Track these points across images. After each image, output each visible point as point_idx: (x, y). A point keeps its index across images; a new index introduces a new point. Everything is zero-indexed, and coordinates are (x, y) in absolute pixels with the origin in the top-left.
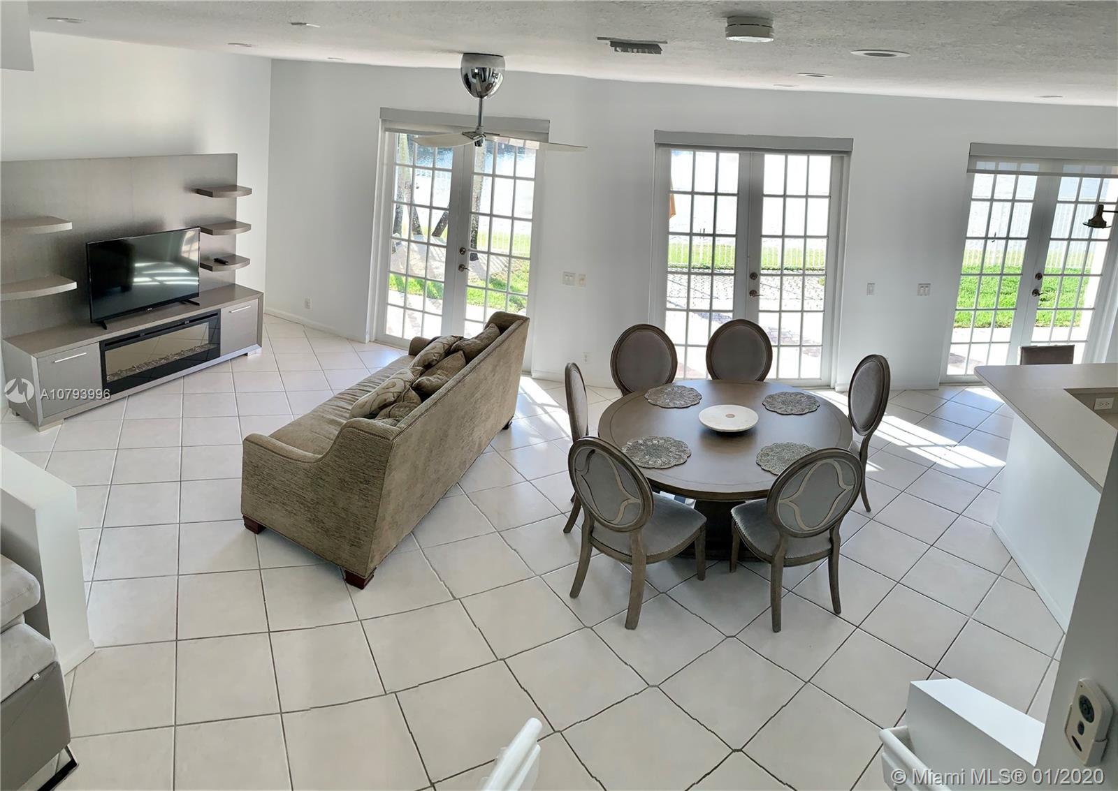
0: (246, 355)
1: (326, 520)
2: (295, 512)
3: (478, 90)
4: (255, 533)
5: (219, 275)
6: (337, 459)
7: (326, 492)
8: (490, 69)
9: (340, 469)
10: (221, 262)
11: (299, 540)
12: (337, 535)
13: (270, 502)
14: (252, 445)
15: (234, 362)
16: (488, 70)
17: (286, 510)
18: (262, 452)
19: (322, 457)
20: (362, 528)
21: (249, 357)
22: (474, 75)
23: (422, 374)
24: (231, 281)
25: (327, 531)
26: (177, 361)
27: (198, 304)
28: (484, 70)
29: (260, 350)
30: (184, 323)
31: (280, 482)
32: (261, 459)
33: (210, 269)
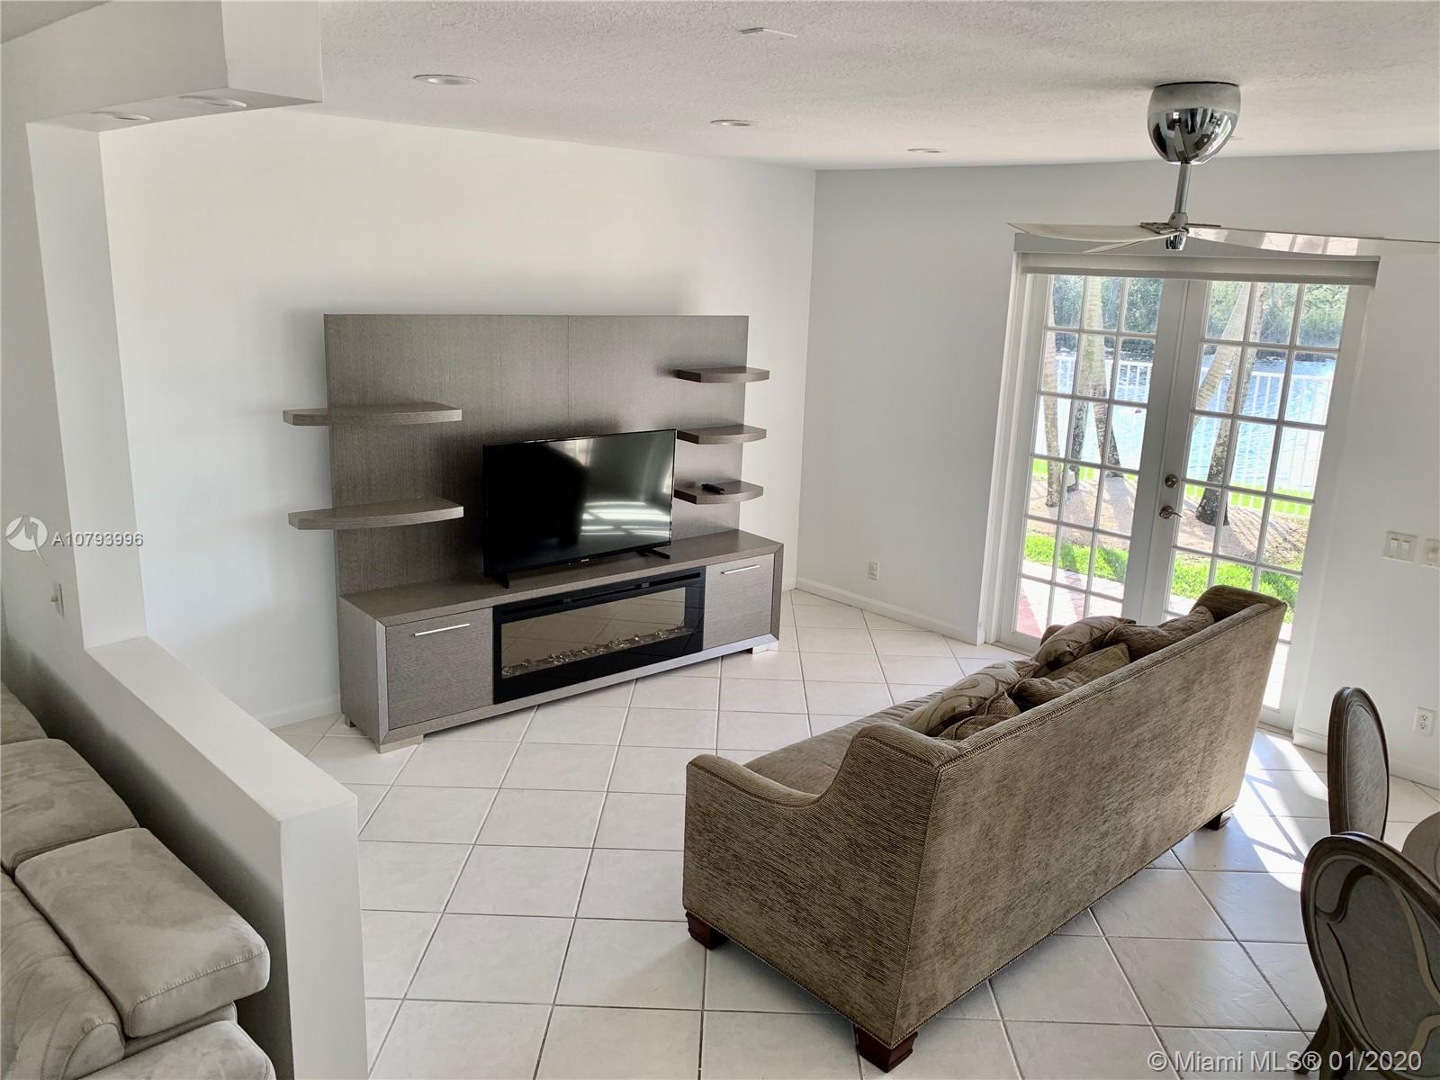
0: (750, 651)
1: (826, 921)
2: (770, 903)
3: (1178, 150)
4: (706, 947)
5: (708, 512)
6: (845, 800)
7: (825, 864)
8: (1205, 111)
9: (850, 820)
10: (713, 490)
11: (778, 960)
12: (843, 952)
13: (729, 884)
14: (704, 774)
15: (727, 662)
16: (1200, 113)
17: (756, 900)
18: (716, 785)
19: (820, 798)
20: (886, 942)
21: (754, 656)
22: (1172, 124)
23: (1036, 674)
24: (731, 525)
25: (828, 943)
26: (623, 651)
27: (667, 557)
28: (1193, 113)
29: (775, 644)
30: (639, 587)
31: (745, 845)
32: (714, 798)
33: (692, 499)
